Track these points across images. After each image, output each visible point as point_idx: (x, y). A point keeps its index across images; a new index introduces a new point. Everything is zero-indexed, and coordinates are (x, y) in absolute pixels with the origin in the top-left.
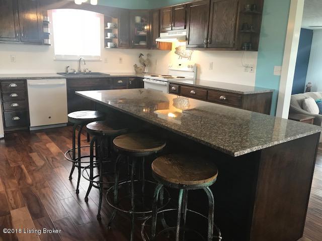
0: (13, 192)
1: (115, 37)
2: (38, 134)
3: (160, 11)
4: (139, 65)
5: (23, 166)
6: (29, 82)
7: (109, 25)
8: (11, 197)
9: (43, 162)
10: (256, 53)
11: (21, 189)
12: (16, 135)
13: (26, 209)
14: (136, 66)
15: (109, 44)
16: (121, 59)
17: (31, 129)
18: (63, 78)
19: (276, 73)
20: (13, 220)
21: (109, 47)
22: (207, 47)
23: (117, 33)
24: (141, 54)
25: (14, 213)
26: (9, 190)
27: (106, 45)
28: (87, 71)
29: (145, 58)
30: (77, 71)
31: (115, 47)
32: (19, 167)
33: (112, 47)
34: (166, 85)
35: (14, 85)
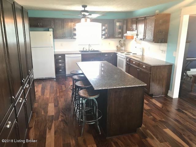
0: (51, 98)
1: (106, 33)
2: (68, 77)
3: (127, 20)
4: (119, 46)
5: (58, 90)
6: (66, 55)
7: (104, 28)
8: (50, 99)
9: (65, 89)
10: (166, 44)
11: (54, 97)
12: (60, 77)
13: (53, 104)
14: (117, 47)
15: (103, 37)
16: (109, 43)
17: (66, 75)
18: (80, 54)
19: (174, 55)
20: (49, 106)
21: (103, 38)
22: (144, 40)
23: (107, 31)
24: (120, 41)
25: (49, 104)
26: (50, 97)
27: (102, 37)
28: (93, 50)
29: (122, 42)
30: (88, 50)
31: (106, 38)
32: (57, 90)
33: (104, 38)
34: (125, 58)
35: (60, 57)
